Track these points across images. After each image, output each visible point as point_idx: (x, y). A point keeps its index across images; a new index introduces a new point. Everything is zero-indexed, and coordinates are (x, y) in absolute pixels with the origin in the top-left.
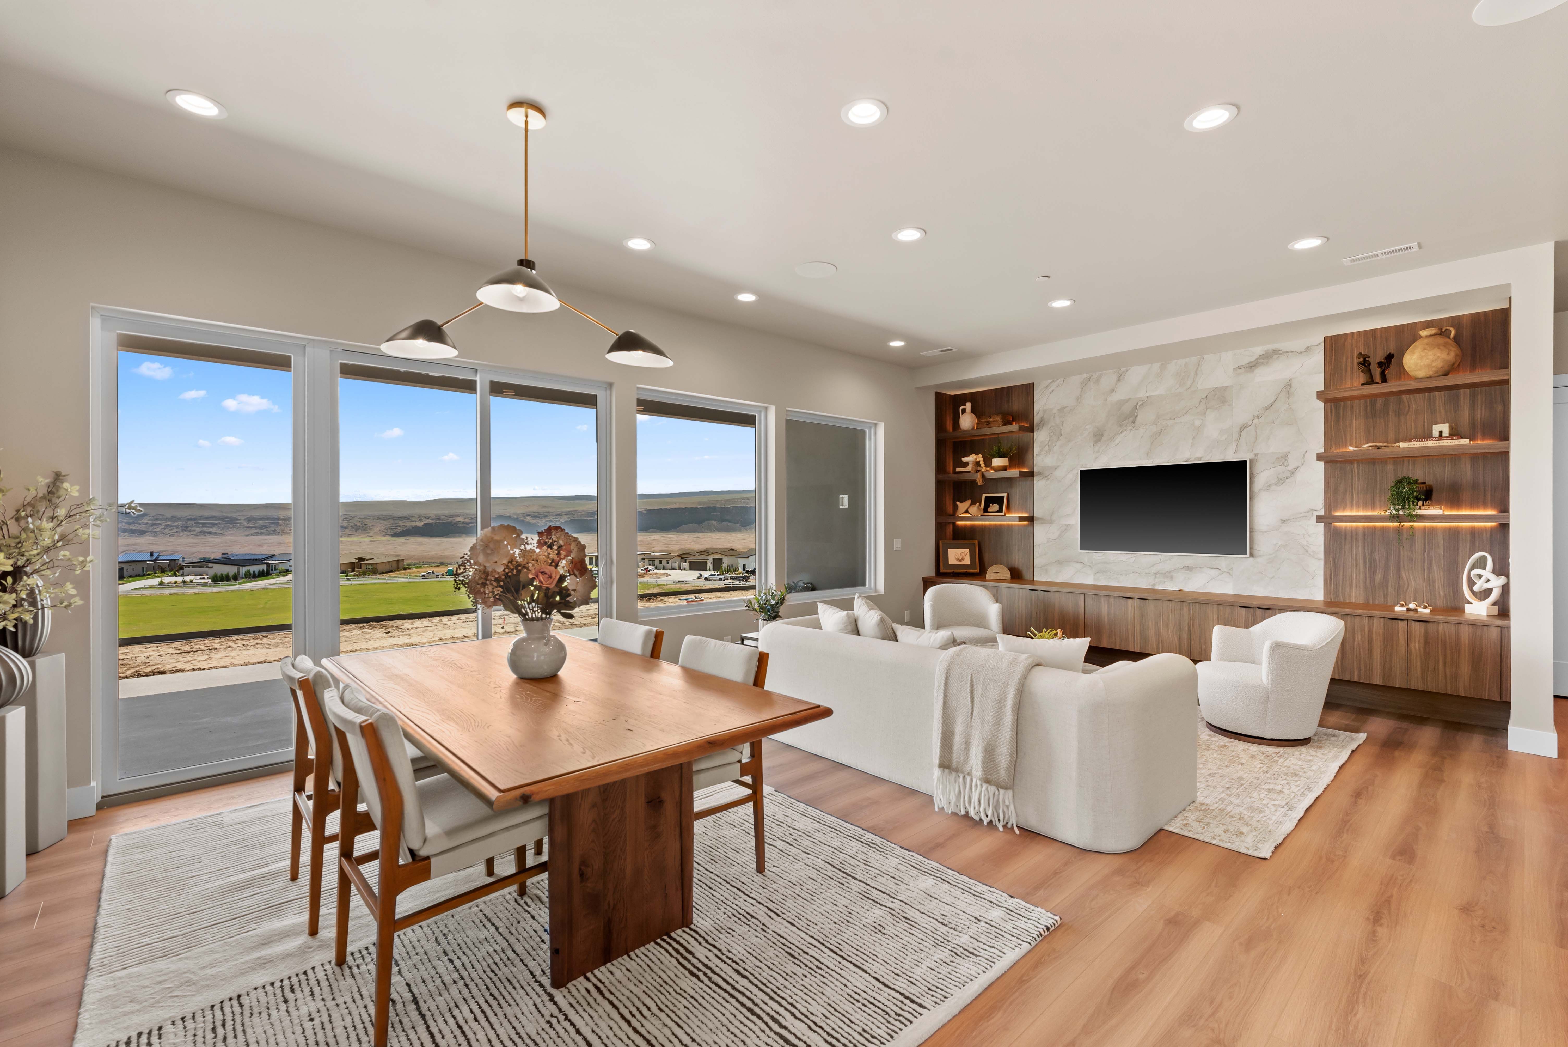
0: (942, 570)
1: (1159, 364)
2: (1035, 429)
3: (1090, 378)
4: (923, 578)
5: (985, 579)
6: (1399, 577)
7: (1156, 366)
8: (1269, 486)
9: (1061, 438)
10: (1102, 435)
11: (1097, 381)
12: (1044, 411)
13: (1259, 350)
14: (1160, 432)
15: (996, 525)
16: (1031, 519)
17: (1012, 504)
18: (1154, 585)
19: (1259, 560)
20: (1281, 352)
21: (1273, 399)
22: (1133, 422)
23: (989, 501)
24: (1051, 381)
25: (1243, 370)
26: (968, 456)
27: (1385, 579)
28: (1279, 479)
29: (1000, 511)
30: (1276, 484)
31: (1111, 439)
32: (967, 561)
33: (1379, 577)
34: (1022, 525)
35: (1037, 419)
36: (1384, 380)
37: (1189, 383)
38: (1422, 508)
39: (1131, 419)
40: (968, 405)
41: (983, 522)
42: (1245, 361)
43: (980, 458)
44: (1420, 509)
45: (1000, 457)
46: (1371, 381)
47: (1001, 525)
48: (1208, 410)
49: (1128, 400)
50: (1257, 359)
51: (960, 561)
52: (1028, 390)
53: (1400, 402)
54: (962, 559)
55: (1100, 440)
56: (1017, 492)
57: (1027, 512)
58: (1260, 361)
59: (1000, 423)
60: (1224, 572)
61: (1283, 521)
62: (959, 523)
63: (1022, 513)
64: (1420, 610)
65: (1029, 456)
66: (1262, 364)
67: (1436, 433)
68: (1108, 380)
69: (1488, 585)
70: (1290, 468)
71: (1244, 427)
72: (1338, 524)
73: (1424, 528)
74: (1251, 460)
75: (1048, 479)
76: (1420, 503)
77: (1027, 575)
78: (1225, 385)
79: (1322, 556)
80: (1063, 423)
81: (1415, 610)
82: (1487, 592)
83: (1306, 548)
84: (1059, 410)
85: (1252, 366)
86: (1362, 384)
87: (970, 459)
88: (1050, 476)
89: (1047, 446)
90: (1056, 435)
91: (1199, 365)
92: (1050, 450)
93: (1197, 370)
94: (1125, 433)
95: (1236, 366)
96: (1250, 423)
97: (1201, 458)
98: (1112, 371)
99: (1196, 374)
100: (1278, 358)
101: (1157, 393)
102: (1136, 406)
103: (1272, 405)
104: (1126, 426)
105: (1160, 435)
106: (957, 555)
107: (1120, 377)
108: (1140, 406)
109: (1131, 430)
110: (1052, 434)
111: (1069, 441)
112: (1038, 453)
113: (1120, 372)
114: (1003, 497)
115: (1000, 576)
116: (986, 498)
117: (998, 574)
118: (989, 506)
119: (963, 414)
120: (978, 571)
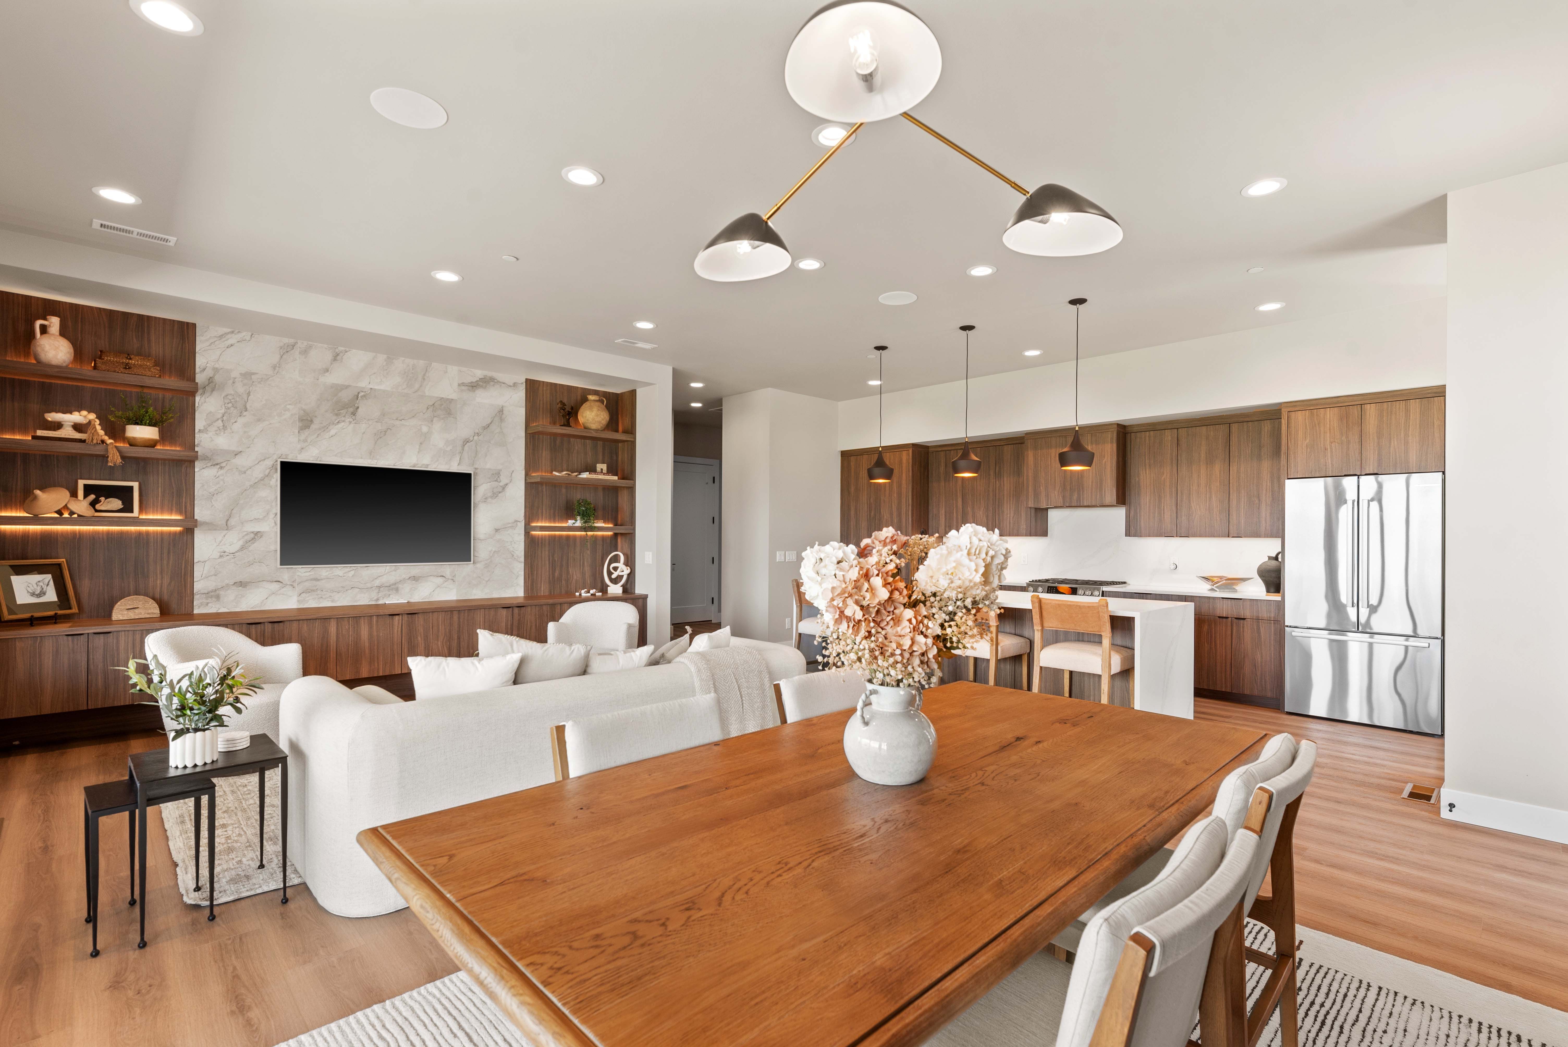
1: (385, 356)
3: (293, 346)
5: (112, 623)
6: (568, 573)
7: (381, 358)
8: (486, 498)
9: (245, 413)
10: (312, 421)
11: (305, 352)
12: (216, 370)
13: (479, 373)
14: (386, 432)
15: (112, 533)
16: (188, 523)
17: (150, 499)
18: (376, 600)
19: (478, 565)
20: (496, 381)
21: (490, 421)
22: (354, 414)
23: (96, 492)
24: (229, 330)
25: (466, 388)
26: (59, 412)
27: (561, 575)
28: (494, 493)
29: (127, 509)
30: (491, 497)
31: (325, 428)
32: (54, 595)
34: (171, 532)
35: (200, 378)
36: (569, 425)
37: (417, 386)
39: (351, 410)
40: (54, 323)
41: (80, 528)
42: (468, 379)
43: (92, 419)
45: (142, 423)
46: (565, 424)
47: (125, 533)
48: (435, 419)
49: (347, 387)
50: (477, 381)
51: (37, 596)
52: (183, 331)
53: (569, 442)
54: (41, 594)
55: (308, 427)
56: (160, 482)
57: (179, 512)
58: (480, 383)
60: (448, 579)
61: (497, 530)
63: (171, 513)
66: (482, 387)
67: (598, 469)
68: (320, 355)
69: (621, 574)
70: (502, 484)
71: (466, 441)
72: (533, 533)
74: (475, 474)
75: (221, 468)
78: (450, 397)
79: (522, 559)
80: (249, 394)
82: (620, 578)
83: (513, 553)
84: (240, 374)
85: (473, 386)
86: (560, 425)
87: (68, 417)
88: (223, 465)
89: (220, 421)
90: (236, 408)
91: (426, 370)
92: (225, 428)
93: (424, 375)
94: (343, 424)
95: (460, 382)
96: (471, 439)
97: (428, 465)
98: (326, 346)
99: (424, 379)
100: (493, 385)
101: (382, 387)
102: (358, 396)
103: (488, 426)
104: (344, 416)
105: (385, 434)
106: (29, 585)
107: (336, 357)
108: (362, 397)
109: (350, 422)
110: (230, 405)
111: (259, 420)
112: (202, 428)
113: (337, 350)
114: (131, 487)
115: (140, 614)
116: (86, 486)
117: (135, 610)
118: (99, 501)
119: (42, 333)
120: (75, 610)
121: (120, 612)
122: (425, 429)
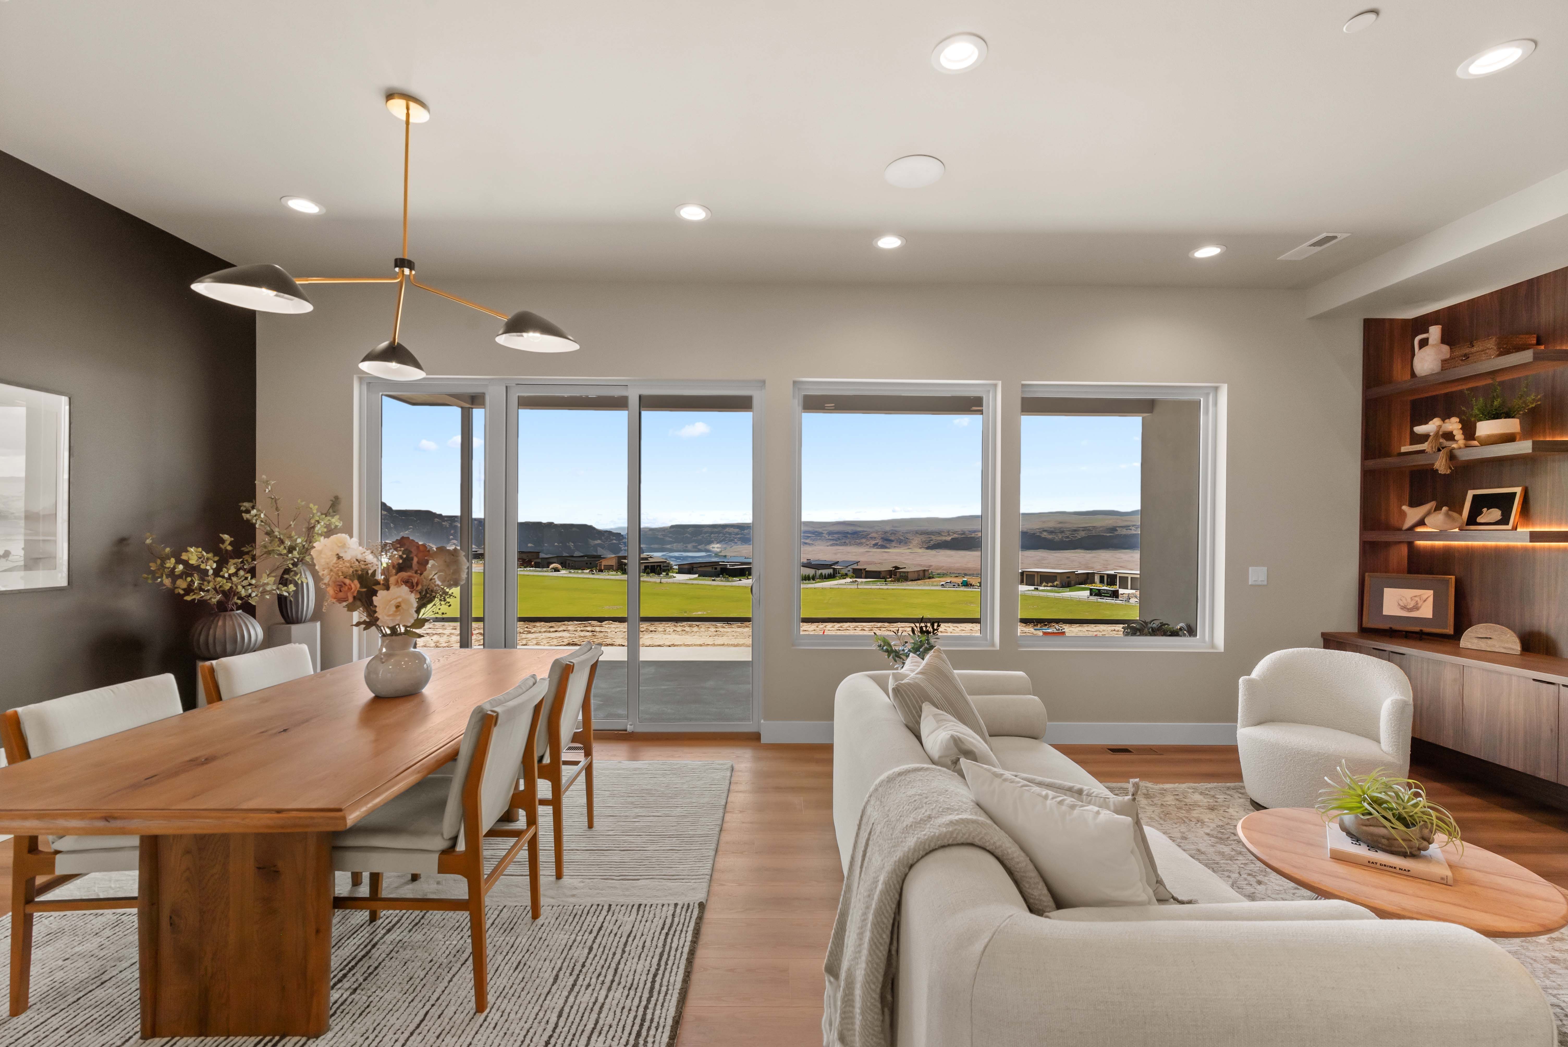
4: (1323, 634)
5: (1455, 651)
15: (1497, 549)
17: (1535, 507)
23: (1480, 503)
26: (1426, 423)
29: (1504, 520)
32: (1426, 611)
40: (1435, 332)
41: (1470, 543)
43: (1453, 425)
45: (1497, 417)
47: (1508, 549)
51: (1412, 610)
59: (1494, 352)
62: (1420, 543)
63: (1552, 525)
87: (1430, 427)
106: (1403, 598)
114: (1514, 494)
115: (1494, 646)
116: (1475, 497)
117: (1489, 641)
118: (1480, 513)
119: (1421, 347)
120: (1450, 631)
121: (1469, 639)
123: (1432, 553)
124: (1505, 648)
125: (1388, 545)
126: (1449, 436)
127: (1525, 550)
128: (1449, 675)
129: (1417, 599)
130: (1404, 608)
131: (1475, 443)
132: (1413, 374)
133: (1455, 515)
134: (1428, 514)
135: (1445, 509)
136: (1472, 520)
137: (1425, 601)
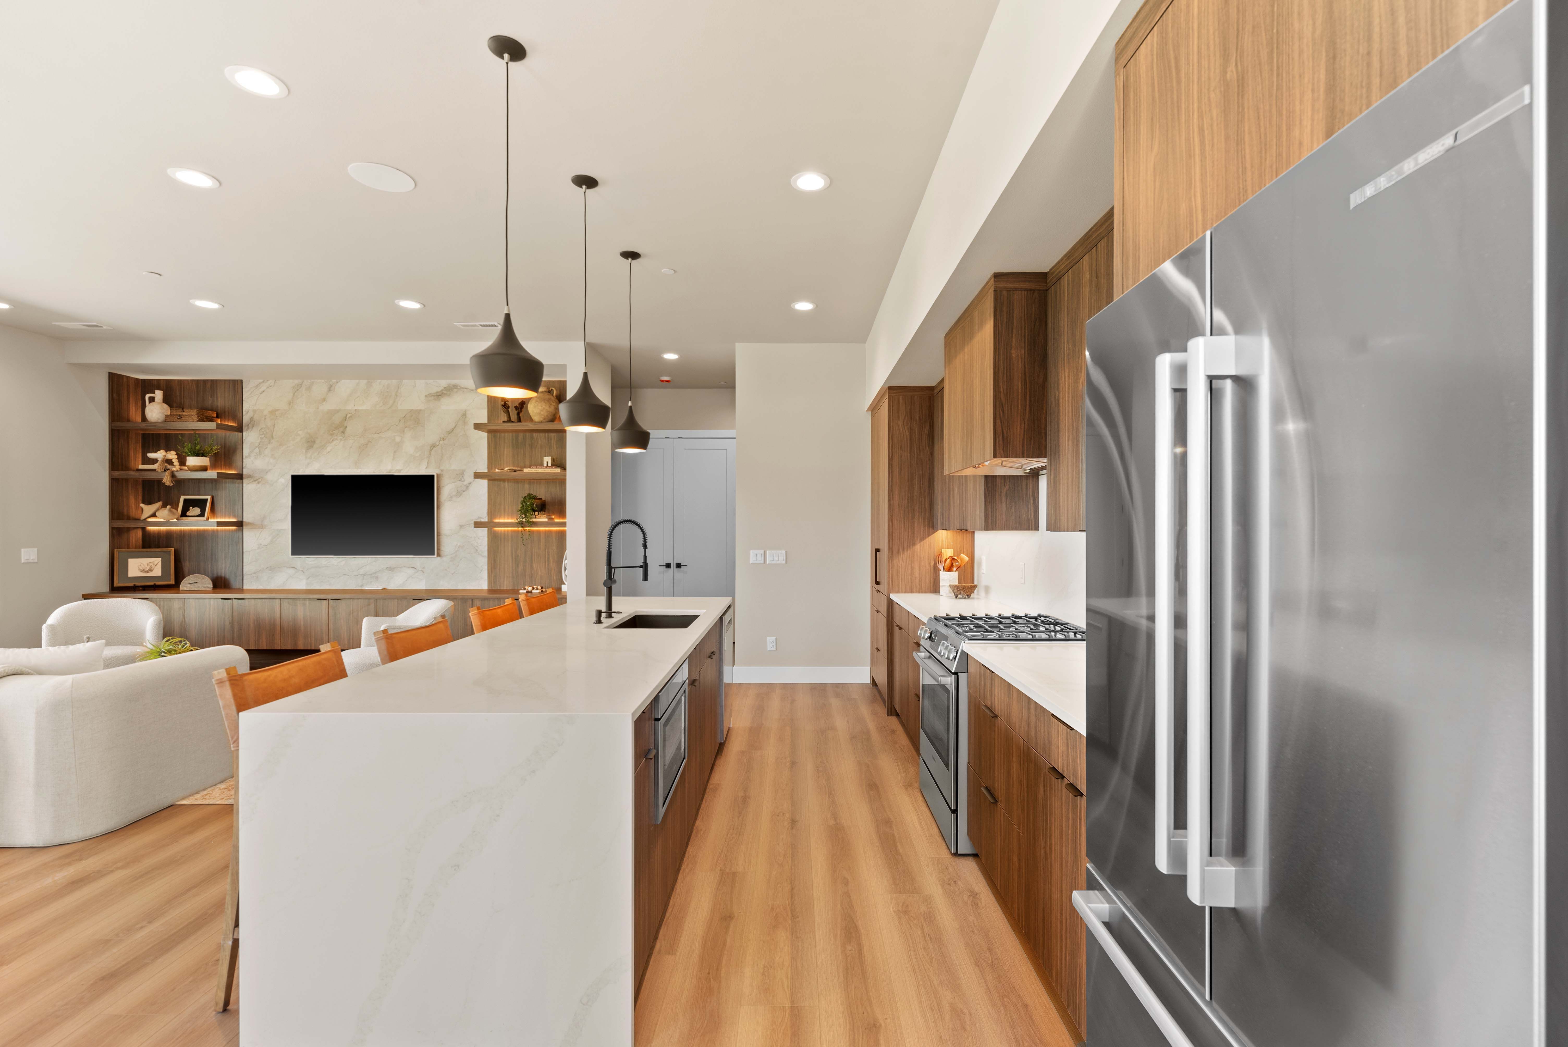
0: (116, 584)
1: (366, 382)
2: (245, 428)
3: (301, 385)
4: (84, 596)
5: (178, 592)
6: (532, 568)
7: (363, 383)
9: (272, 441)
10: (314, 442)
11: (309, 388)
12: (255, 411)
13: (444, 383)
14: (367, 445)
15: (198, 532)
16: (240, 524)
17: (217, 507)
18: (362, 585)
19: (444, 559)
20: (459, 387)
21: (454, 425)
22: (343, 432)
23: (188, 504)
24: (262, 380)
25: (433, 398)
26: (156, 452)
28: (457, 492)
29: (202, 515)
30: (456, 496)
31: (323, 447)
32: (158, 572)
33: (520, 568)
34: (229, 530)
35: (246, 419)
36: (519, 420)
37: (391, 402)
38: (537, 517)
39: (341, 429)
40: (159, 394)
41: (182, 528)
42: (435, 390)
43: (172, 455)
44: (535, 518)
45: (198, 455)
46: (509, 420)
47: (204, 531)
48: (406, 430)
49: (338, 411)
50: (442, 390)
51: (147, 572)
52: (236, 386)
53: (532, 438)
54: (151, 570)
55: (312, 447)
56: (224, 494)
57: (234, 516)
58: (445, 392)
59: (195, 418)
60: (419, 570)
61: (461, 526)
62: (150, 528)
63: (229, 517)
64: (533, 591)
65: (237, 457)
66: (446, 395)
68: (319, 389)
70: (466, 483)
71: (433, 446)
72: (496, 529)
73: (546, 532)
74: (438, 475)
75: (259, 483)
76: (536, 513)
77: (235, 584)
78: (419, 408)
79: (486, 554)
80: (274, 426)
81: (531, 592)
83: (476, 548)
84: (269, 412)
85: (439, 395)
86: (503, 422)
87: (159, 455)
88: (260, 480)
89: (257, 448)
90: (267, 437)
91: (398, 388)
92: (260, 453)
93: (397, 392)
94: (336, 441)
95: (427, 393)
96: (437, 444)
97: (401, 470)
98: (323, 381)
99: (397, 396)
100: (457, 392)
101: (364, 407)
102: (346, 417)
103: (453, 430)
104: (337, 435)
105: (367, 447)
106: (142, 565)
107: (330, 389)
108: (349, 418)
109: (341, 440)
110: (263, 436)
111: (281, 445)
112: (247, 455)
113: (331, 383)
114: (207, 500)
115: (199, 587)
116: (185, 500)
117: (196, 584)
118: (189, 510)
119: (150, 402)
120: (173, 582)
121: (184, 585)
122: (398, 439)
123: (159, 535)
124: (204, 587)
125: (128, 530)
126: (170, 462)
127: (213, 531)
128: (176, 605)
129: (151, 564)
130: (143, 571)
131: (186, 468)
132: (144, 419)
133: (174, 510)
134: (158, 510)
135: (169, 507)
136: (184, 514)
137: (156, 565)
